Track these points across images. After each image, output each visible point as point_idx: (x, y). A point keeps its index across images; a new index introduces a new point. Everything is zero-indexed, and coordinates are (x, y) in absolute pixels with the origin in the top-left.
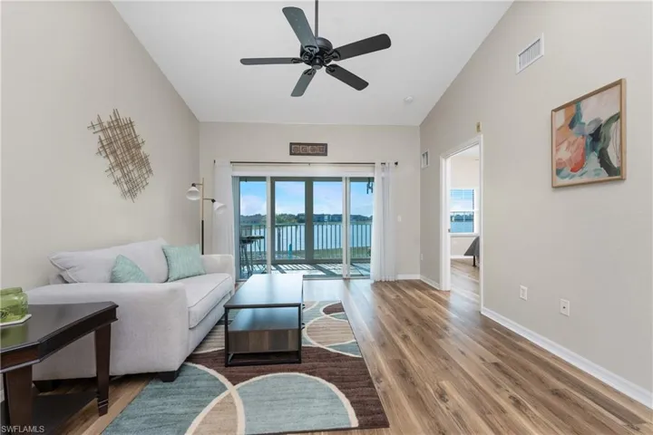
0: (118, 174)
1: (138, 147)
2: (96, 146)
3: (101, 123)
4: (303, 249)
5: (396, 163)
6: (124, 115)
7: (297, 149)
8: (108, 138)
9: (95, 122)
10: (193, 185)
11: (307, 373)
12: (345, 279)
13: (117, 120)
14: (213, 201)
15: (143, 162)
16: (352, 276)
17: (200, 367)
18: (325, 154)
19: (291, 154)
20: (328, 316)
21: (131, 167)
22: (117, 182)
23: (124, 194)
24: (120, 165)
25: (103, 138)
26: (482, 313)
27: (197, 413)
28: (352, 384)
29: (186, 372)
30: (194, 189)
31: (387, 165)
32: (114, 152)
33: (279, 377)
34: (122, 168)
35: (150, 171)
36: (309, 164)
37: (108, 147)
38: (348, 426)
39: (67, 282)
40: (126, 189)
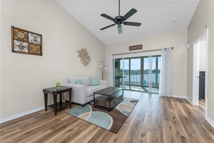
0: (83, 61)
1: (88, 54)
2: (78, 56)
3: (79, 51)
4: (140, 82)
5: (173, 48)
6: (84, 48)
7: (131, 48)
8: (80, 54)
9: (78, 51)
10: (100, 62)
11: (109, 115)
12: (149, 93)
13: (82, 49)
14: (105, 66)
15: (89, 58)
16: (152, 92)
17: (90, 106)
18: (141, 49)
19: (130, 50)
20: (130, 103)
21: (86, 59)
22: (83, 63)
23: (84, 65)
24: (83, 59)
25: (79, 54)
26: (205, 118)
27: (82, 114)
28: (118, 121)
29: (86, 106)
30: (100, 63)
31: (167, 49)
32: (82, 57)
33: (102, 113)
34: (83, 60)
35: (90, 60)
36: (136, 52)
37: (80, 56)
38: (106, 129)
39: (70, 83)
40: (85, 64)
